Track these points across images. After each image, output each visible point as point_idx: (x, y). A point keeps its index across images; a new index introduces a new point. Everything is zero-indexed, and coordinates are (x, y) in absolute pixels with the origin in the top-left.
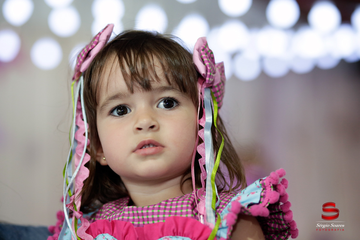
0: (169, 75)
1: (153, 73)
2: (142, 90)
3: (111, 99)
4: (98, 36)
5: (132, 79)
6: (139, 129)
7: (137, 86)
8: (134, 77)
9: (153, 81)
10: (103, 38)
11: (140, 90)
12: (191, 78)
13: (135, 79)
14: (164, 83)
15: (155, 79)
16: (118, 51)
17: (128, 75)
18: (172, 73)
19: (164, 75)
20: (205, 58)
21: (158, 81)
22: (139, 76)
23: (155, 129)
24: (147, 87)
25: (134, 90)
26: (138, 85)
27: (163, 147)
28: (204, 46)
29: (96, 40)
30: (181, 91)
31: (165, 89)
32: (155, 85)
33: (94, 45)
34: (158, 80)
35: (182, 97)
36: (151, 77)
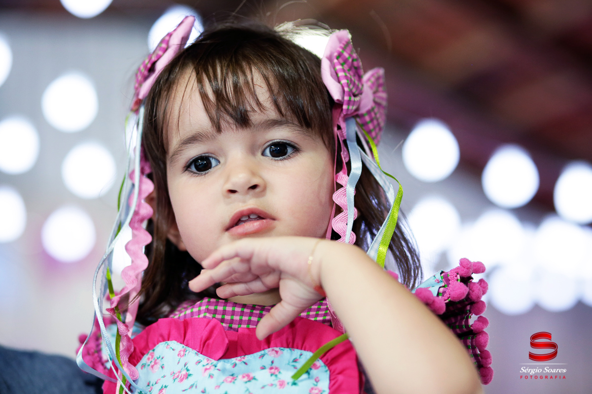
0: (280, 100)
1: (253, 97)
2: (235, 126)
3: (186, 143)
4: (167, 38)
5: (218, 109)
6: (233, 192)
7: (227, 121)
8: (222, 105)
9: (254, 111)
10: (175, 41)
11: (232, 127)
12: (317, 104)
13: (222, 109)
14: (272, 114)
15: (256, 108)
16: (196, 63)
17: (211, 103)
18: (284, 97)
19: (272, 99)
20: (341, 71)
21: (261, 111)
22: (229, 103)
23: (257, 190)
24: (243, 120)
25: (222, 127)
26: (228, 118)
27: (274, 219)
28: (341, 50)
29: (164, 45)
30: (302, 126)
31: (274, 123)
32: (256, 117)
33: (160, 53)
34: (262, 109)
35: (303, 136)
36: (250, 105)
